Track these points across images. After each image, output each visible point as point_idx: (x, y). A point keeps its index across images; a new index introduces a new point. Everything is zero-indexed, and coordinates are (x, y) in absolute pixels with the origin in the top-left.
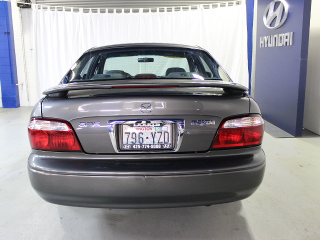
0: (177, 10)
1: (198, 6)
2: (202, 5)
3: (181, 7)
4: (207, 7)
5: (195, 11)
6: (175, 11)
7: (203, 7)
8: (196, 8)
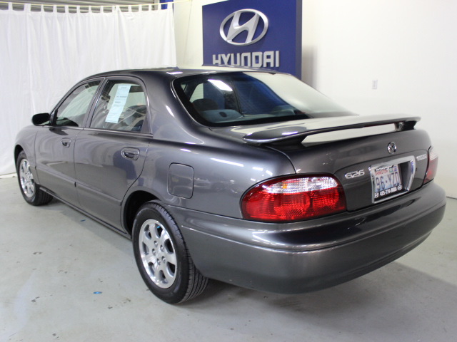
0: (84, 10)
1: (113, 6)
2: (118, 6)
3: (90, 7)
4: (124, 10)
5: (108, 14)
6: (82, 12)
7: (120, 10)
8: (111, 11)
